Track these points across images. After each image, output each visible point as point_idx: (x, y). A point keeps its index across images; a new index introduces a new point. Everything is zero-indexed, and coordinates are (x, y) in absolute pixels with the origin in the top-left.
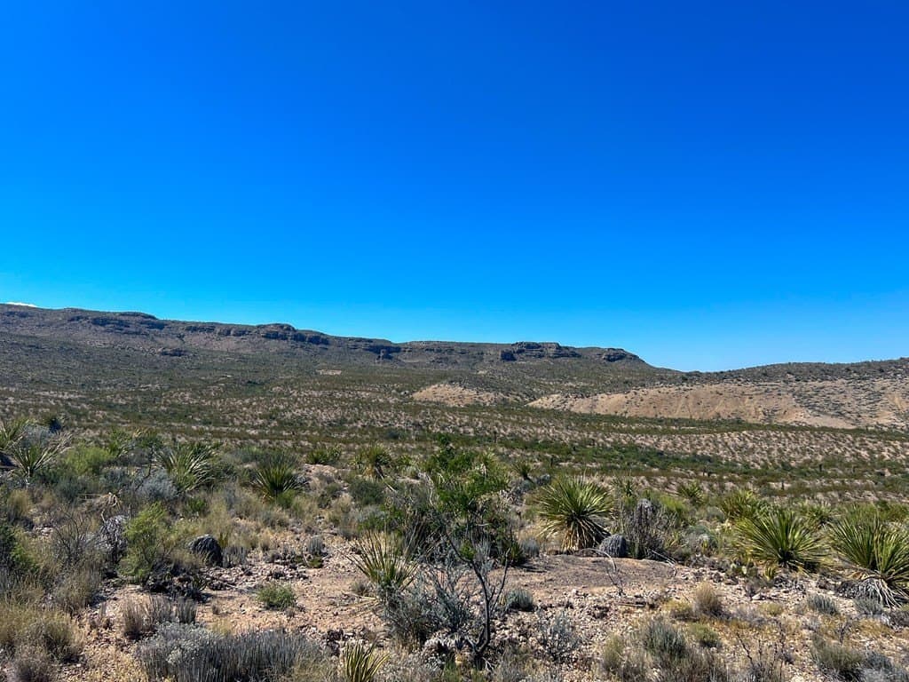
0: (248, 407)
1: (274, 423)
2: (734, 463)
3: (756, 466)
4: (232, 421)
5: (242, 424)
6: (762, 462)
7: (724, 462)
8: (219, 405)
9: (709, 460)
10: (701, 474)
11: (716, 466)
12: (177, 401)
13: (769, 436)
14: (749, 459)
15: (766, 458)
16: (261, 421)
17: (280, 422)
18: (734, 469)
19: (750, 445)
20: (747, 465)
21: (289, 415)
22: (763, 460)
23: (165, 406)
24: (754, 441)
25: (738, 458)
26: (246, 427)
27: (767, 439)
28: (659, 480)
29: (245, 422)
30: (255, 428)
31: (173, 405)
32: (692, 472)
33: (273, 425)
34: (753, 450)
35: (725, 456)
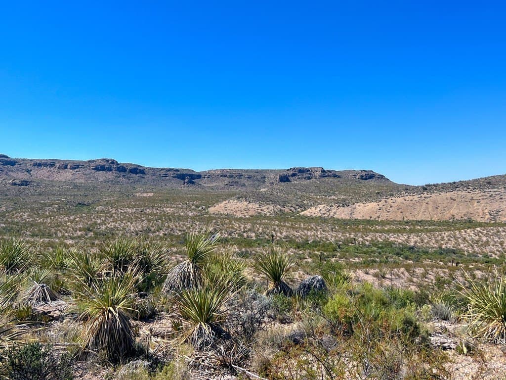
0: (72, 223)
1: (91, 234)
2: (475, 254)
3: (493, 255)
4: (56, 233)
5: (63, 236)
6: (498, 253)
7: (466, 253)
8: (49, 221)
9: (454, 252)
10: (450, 264)
11: (461, 257)
12: (16, 220)
13: (498, 231)
14: (487, 250)
15: (500, 249)
16: (79, 233)
17: (96, 233)
18: (477, 259)
19: (484, 239)
20: (486, 256)
21: (103, 227)
22: (497, 250)
23: (5, 223)
24: (487, 235)
25: (477, 249)
26: (66, 238)
27: (497, 234)
28: (417, 270)
29: (66, 234)
30: (72, 238)
31: (13, 223)
32: (442, 263)
33: (89, 236)
34: (487, 241)
35: (466, 248)
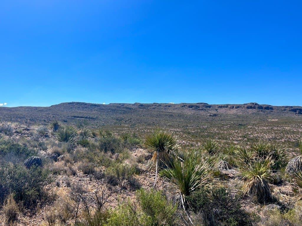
0: (236, 133)
1: (246, 139)
4: (229, 138)
5: (232, 139)
8: (226, 132)
12: (211, 131)
16: (240, 138)
17: (248, 139)
21: (252, 136)
23: (207, 133)
26: (234, 140)
29: (234, 139)
30: (237, 141)
31: (210, 133)
33: (245, 140)
